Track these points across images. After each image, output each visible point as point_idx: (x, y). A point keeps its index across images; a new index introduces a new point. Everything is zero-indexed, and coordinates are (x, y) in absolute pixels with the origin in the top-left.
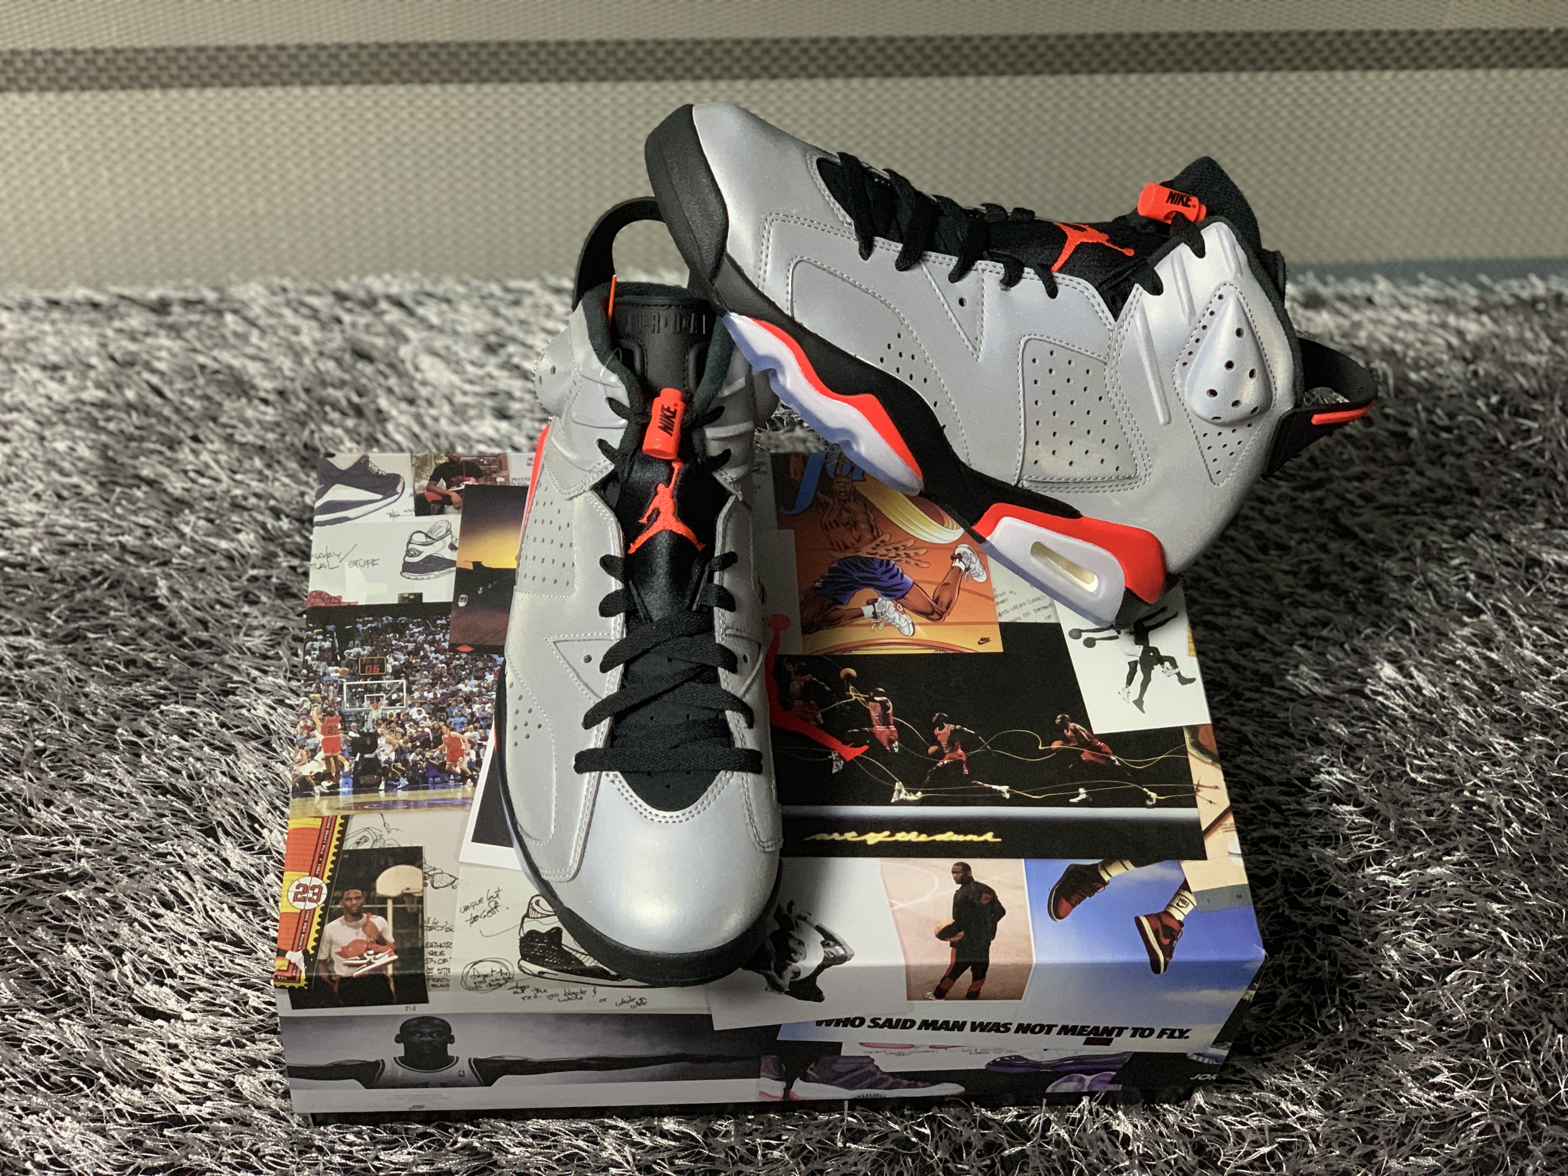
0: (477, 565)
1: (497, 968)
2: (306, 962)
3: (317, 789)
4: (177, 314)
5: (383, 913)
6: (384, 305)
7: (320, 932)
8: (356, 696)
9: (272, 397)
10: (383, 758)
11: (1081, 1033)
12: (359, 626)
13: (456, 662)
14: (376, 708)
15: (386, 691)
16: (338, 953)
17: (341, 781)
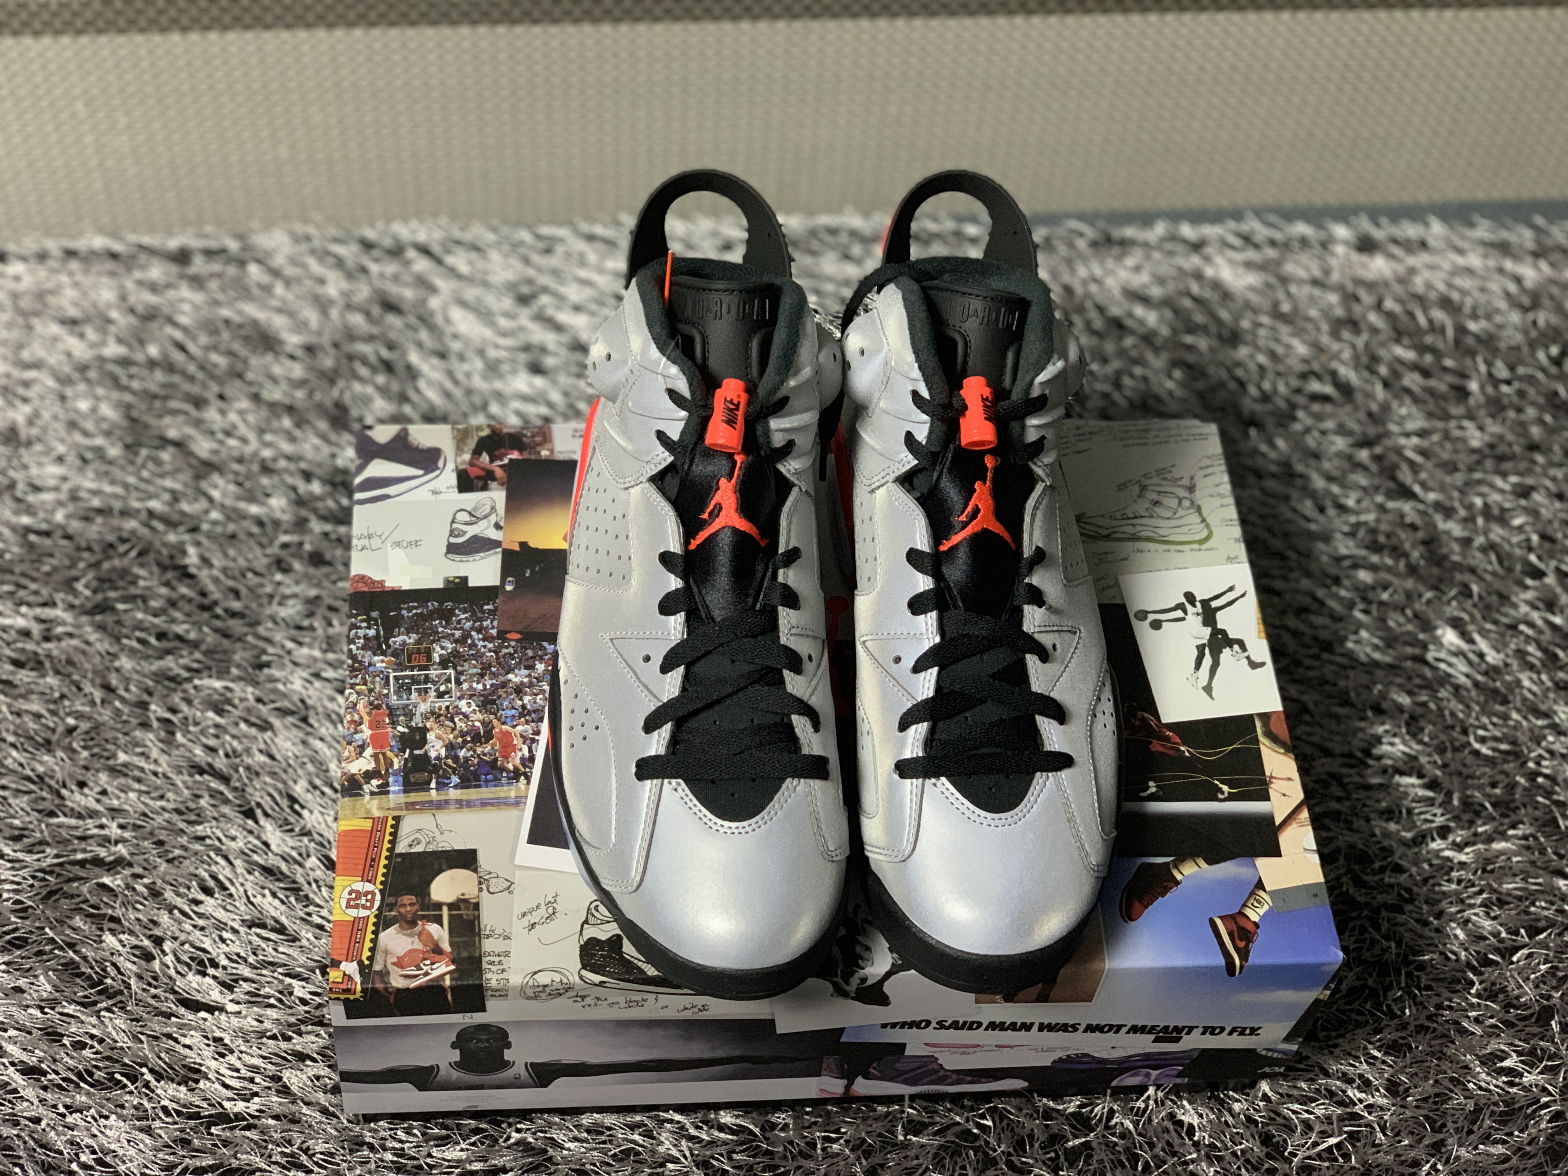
0: (524, 545)
1: (557, 977)
2: (361, 972)
3: (366, 787)
4: (198, 265)
5: (438, 920)
6: (411, 254)
7: (374, 941)
8: (403, 688)
9: (299, 353)
10: (433, 754)
11: (1150, 1032)
12: (404, 612)
13: (505, 651)
14: (424, 701)
15: (434, 683)
16: (394, 964)
17: (391, 780)
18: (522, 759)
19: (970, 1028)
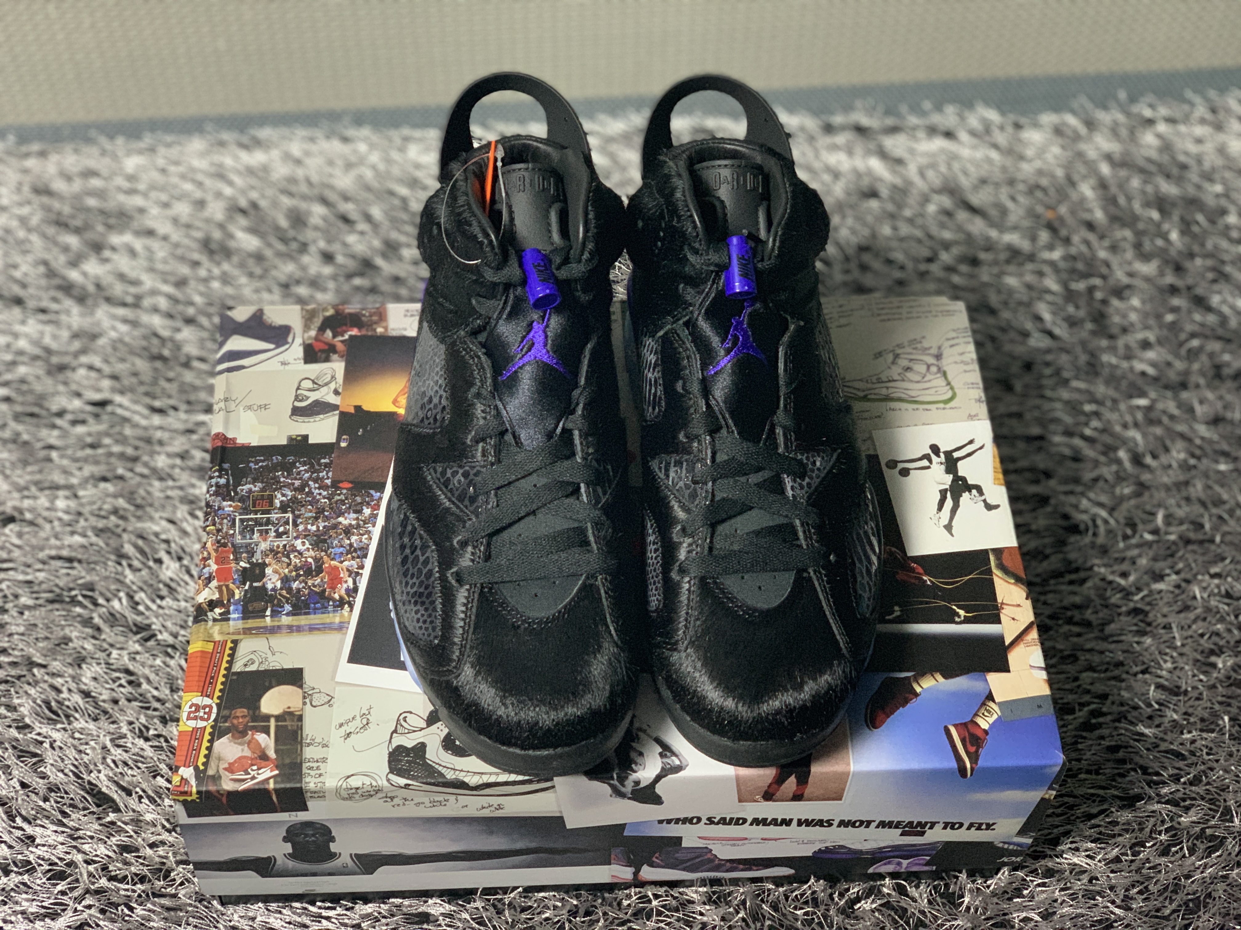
0: (358, 408)
1: (367, 781)
2: (197, 777)
3: (210, 615)
7: (209, 749)
8: (247, 530)
10: (270, 586)
11: (896, 827)
12: (252, 465)
13: (337, 498)
14: (265, 540)
15: (273, 524)
16: (225, 769)
17: (232, 608)
18: (348, 591)
19: (737, 823)
